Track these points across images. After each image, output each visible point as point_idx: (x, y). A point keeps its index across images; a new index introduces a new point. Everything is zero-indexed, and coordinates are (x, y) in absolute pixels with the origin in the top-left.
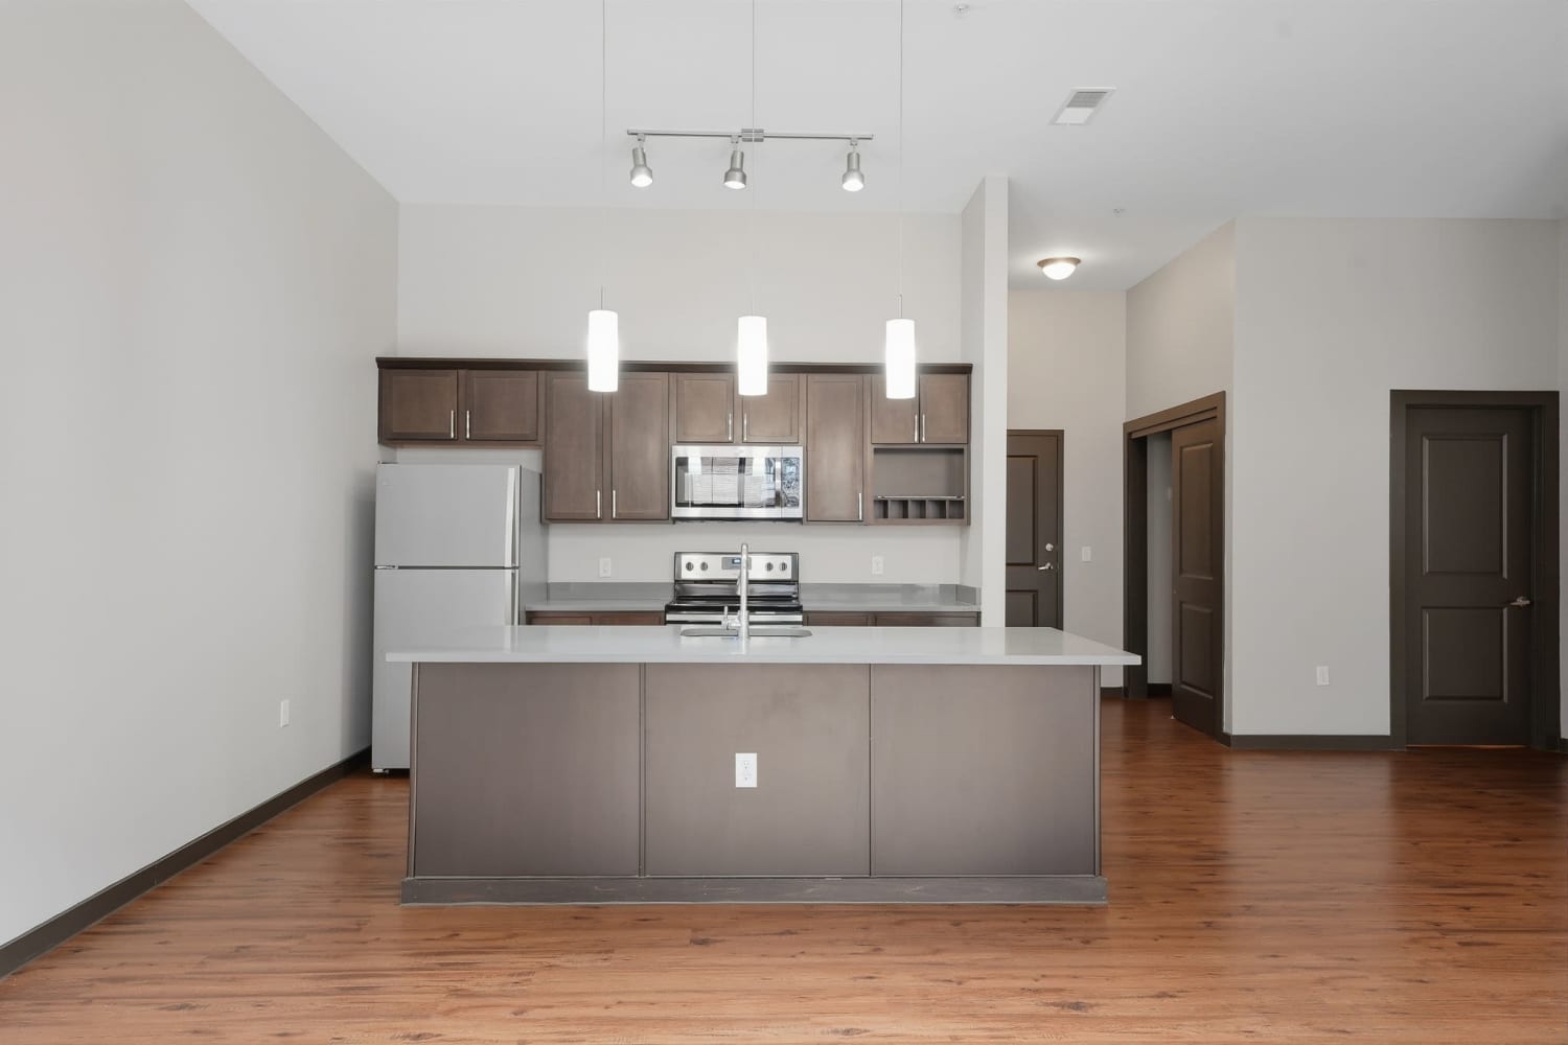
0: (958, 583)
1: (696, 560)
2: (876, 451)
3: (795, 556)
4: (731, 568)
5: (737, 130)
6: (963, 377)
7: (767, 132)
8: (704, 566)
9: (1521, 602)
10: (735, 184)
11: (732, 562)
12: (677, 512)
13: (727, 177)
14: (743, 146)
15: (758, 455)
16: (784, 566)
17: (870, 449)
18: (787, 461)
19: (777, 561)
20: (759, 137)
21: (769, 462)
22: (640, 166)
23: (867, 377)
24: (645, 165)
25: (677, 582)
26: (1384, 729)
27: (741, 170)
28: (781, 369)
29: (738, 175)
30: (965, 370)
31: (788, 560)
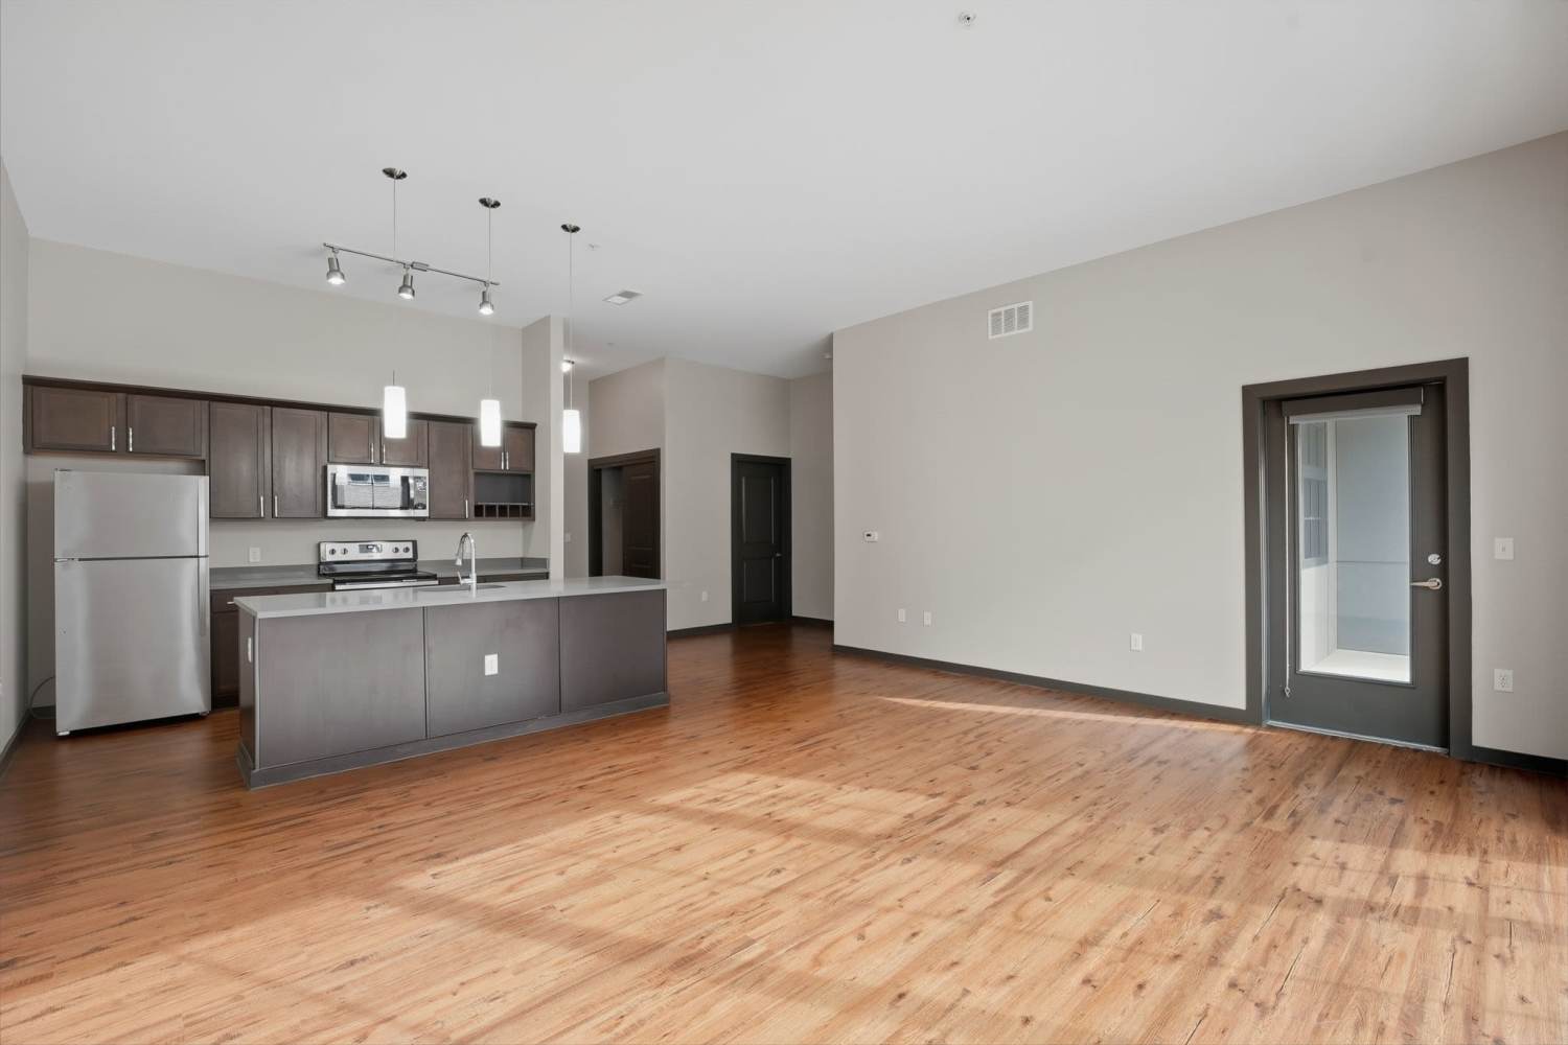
0: (521, 556)
1: (339, 547)
2: (476, 474)
3: (415, 543)
4: (366, 552)
5: (409, 261)
6: (530, 431)
7: (431, 266)
8: (345, 551)
9: (778, 555)
10: (407, 296)
11: (366, 549)
12: (332, 512)
13: (401, 290)
14: (411, 272)
15: (395, 474)
16: (407, 550)
17: (471, 472)
18: (417, 478)
19: (402, 546)
20: (424, 268)
21: (405, 480)
22: (335, 271)
23: (469, 426)
24: (338, 270)
25: (320, 563)
26: (729, 620)
27: (411, 287)
28: (416, 417)
29: (410, 290)
30: (531, 427)
31: (410, 545)
